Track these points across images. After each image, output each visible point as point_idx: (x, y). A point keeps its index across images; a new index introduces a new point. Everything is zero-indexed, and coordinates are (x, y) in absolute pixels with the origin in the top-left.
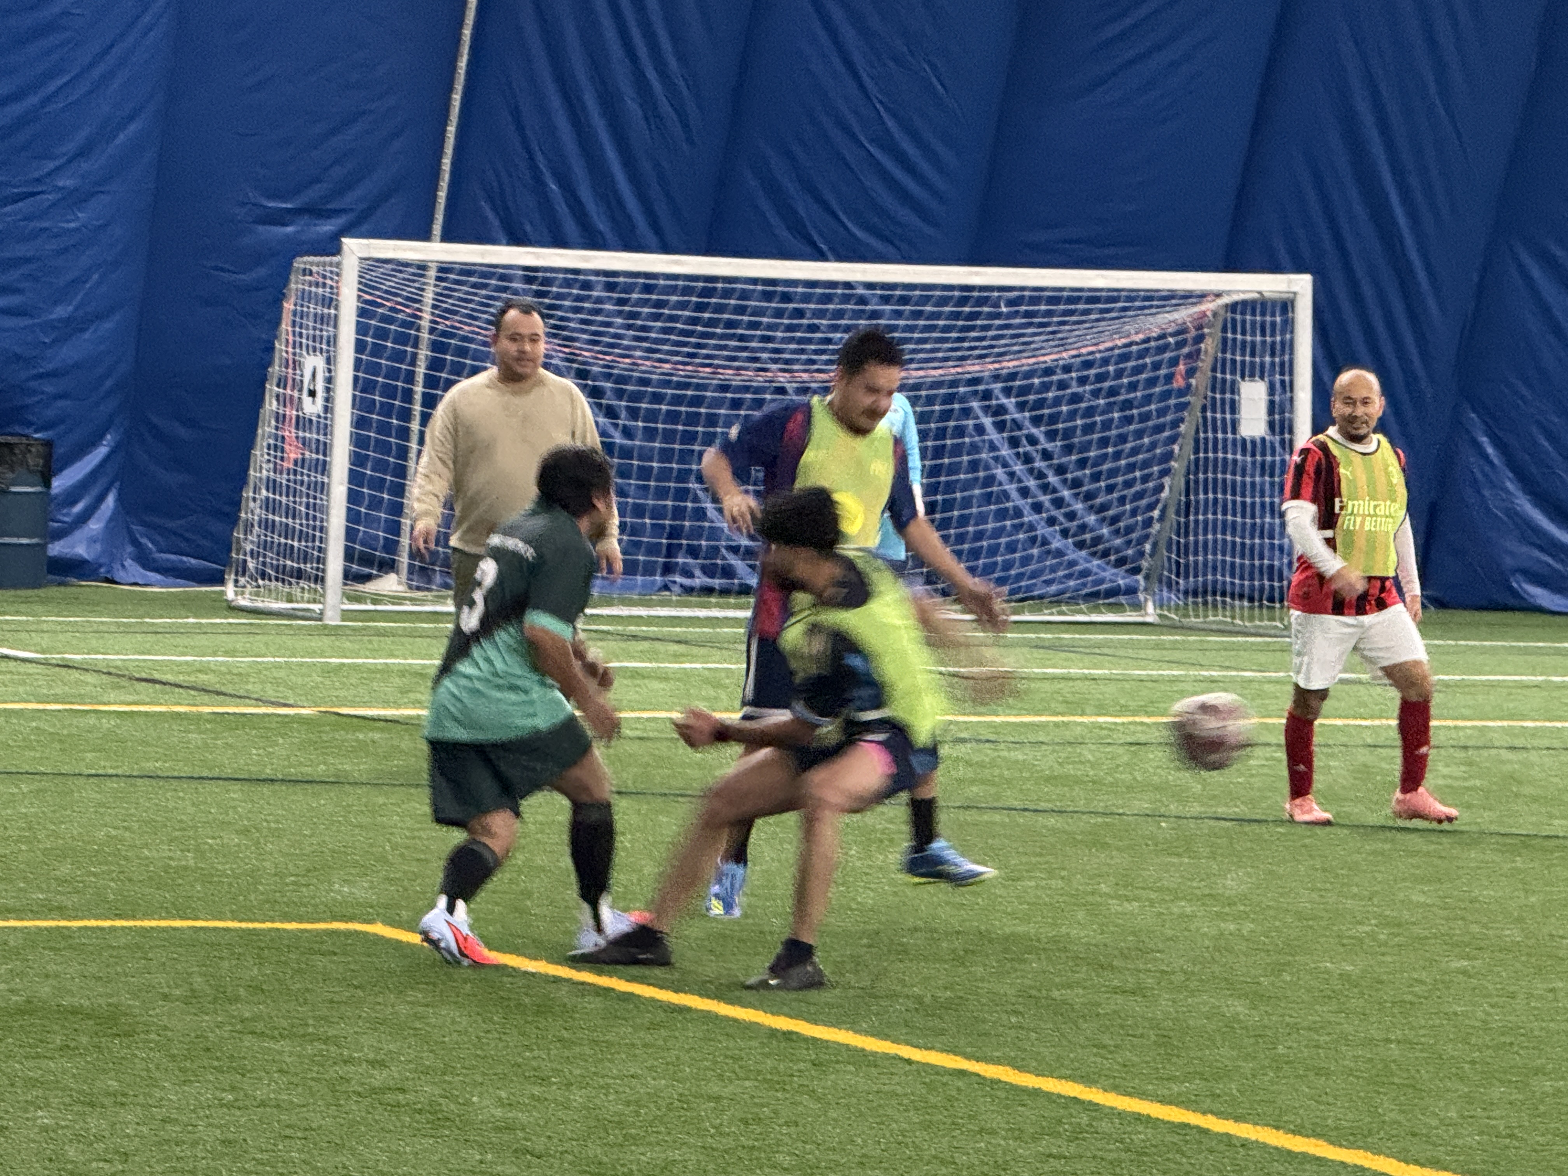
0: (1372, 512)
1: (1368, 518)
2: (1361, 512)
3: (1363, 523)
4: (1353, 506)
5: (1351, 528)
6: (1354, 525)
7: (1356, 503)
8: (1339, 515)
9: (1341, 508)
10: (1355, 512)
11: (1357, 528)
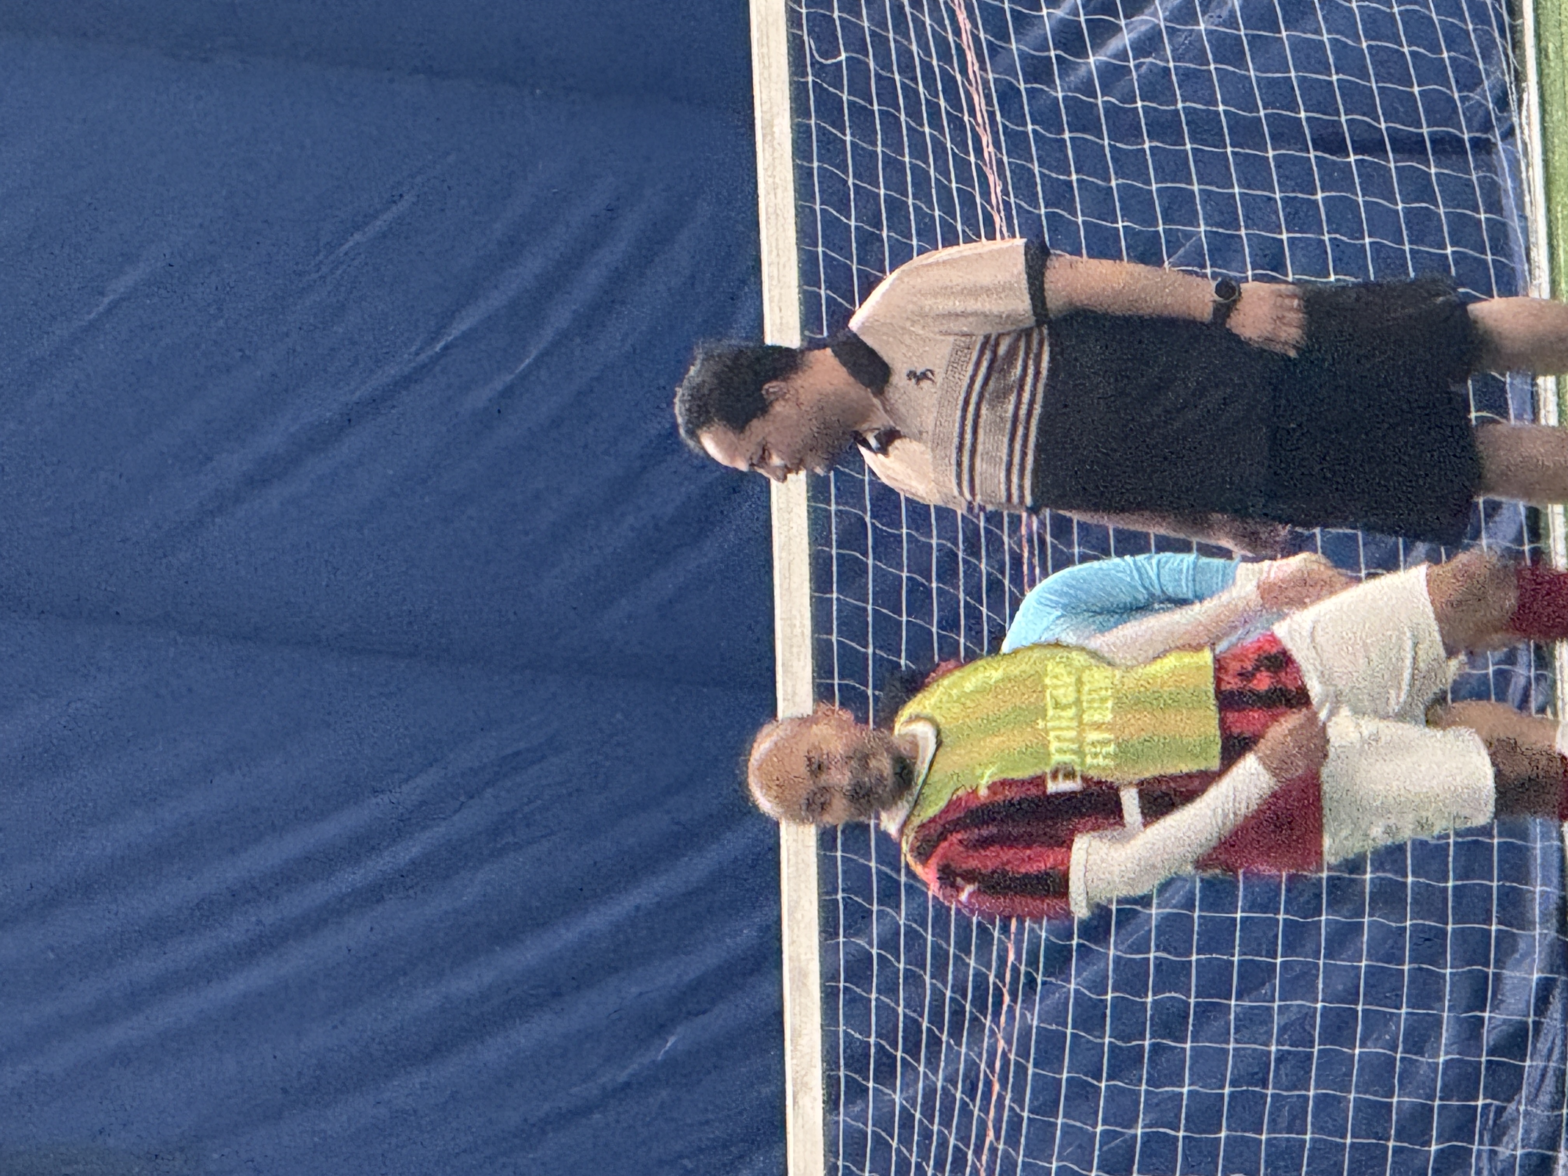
0: (1071, 712)
1: (1086, 718)
2: (1073, 734)
3: (1098, 726)
4: (1060, 751)
5: (1111, 748)
6: (1105, 743)
7: (1054, 746)
8: (1084, 779)
9: (1070, 775)
10: (1075, 746)
11: (1107, 736)
